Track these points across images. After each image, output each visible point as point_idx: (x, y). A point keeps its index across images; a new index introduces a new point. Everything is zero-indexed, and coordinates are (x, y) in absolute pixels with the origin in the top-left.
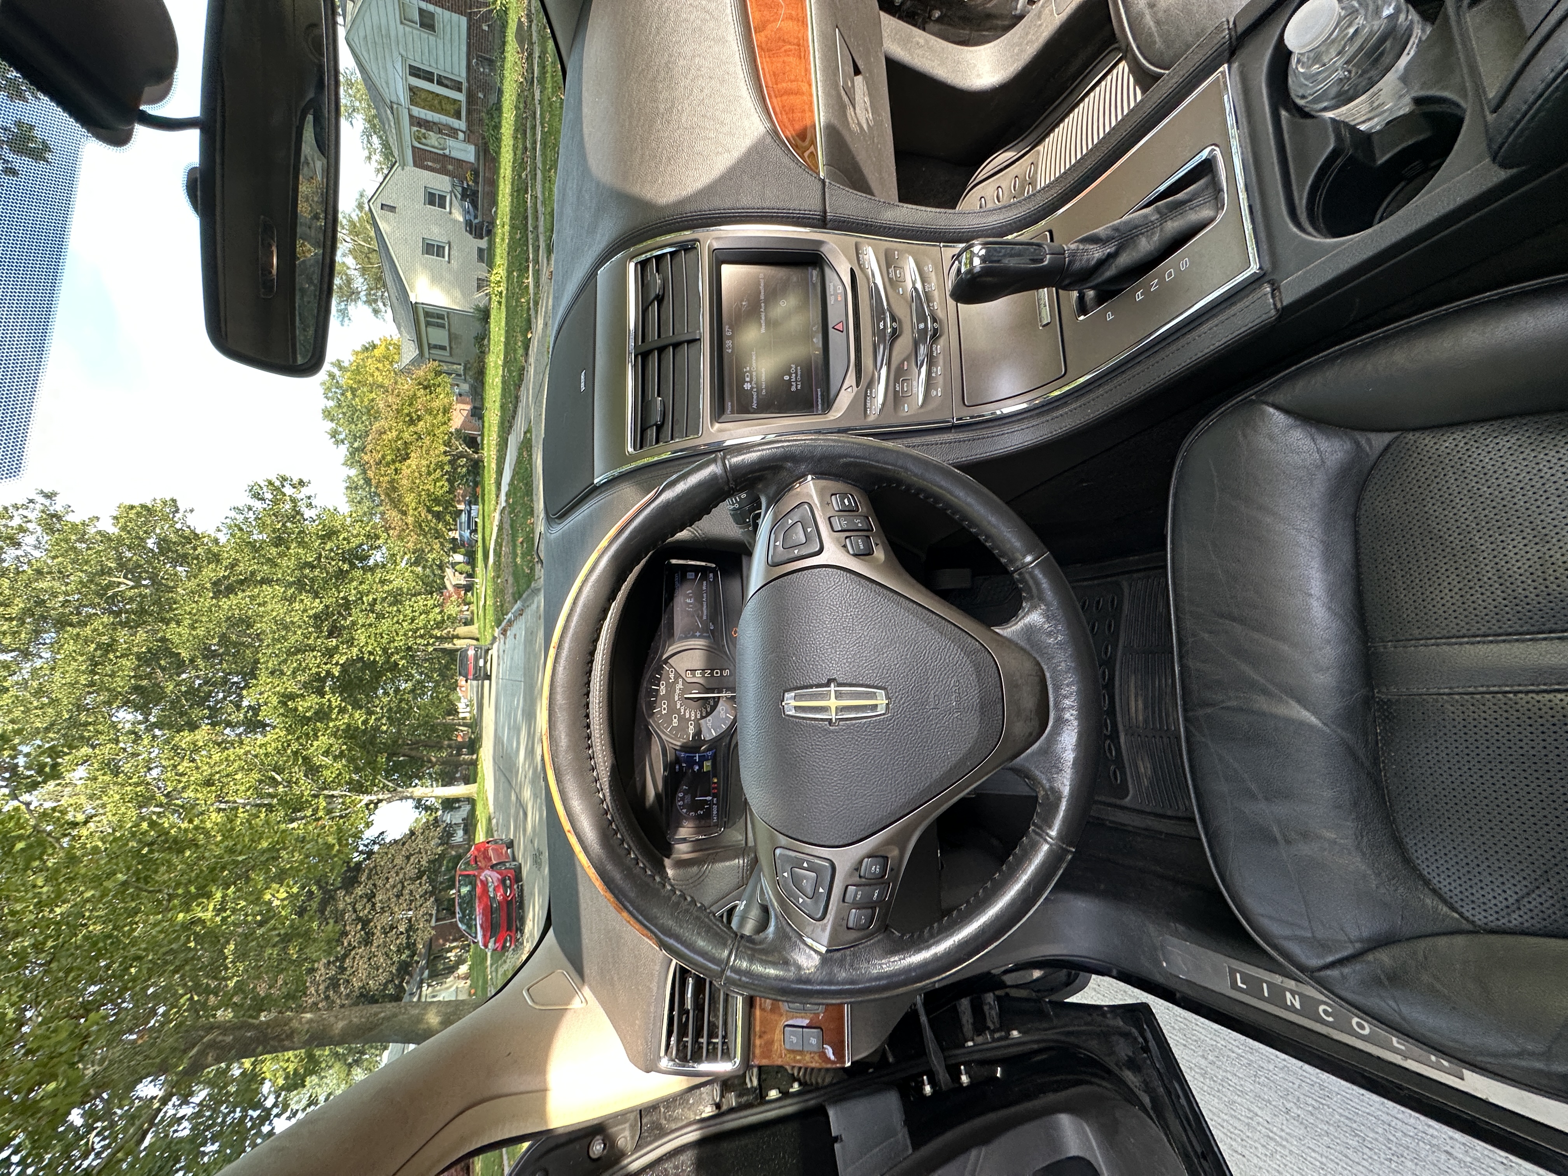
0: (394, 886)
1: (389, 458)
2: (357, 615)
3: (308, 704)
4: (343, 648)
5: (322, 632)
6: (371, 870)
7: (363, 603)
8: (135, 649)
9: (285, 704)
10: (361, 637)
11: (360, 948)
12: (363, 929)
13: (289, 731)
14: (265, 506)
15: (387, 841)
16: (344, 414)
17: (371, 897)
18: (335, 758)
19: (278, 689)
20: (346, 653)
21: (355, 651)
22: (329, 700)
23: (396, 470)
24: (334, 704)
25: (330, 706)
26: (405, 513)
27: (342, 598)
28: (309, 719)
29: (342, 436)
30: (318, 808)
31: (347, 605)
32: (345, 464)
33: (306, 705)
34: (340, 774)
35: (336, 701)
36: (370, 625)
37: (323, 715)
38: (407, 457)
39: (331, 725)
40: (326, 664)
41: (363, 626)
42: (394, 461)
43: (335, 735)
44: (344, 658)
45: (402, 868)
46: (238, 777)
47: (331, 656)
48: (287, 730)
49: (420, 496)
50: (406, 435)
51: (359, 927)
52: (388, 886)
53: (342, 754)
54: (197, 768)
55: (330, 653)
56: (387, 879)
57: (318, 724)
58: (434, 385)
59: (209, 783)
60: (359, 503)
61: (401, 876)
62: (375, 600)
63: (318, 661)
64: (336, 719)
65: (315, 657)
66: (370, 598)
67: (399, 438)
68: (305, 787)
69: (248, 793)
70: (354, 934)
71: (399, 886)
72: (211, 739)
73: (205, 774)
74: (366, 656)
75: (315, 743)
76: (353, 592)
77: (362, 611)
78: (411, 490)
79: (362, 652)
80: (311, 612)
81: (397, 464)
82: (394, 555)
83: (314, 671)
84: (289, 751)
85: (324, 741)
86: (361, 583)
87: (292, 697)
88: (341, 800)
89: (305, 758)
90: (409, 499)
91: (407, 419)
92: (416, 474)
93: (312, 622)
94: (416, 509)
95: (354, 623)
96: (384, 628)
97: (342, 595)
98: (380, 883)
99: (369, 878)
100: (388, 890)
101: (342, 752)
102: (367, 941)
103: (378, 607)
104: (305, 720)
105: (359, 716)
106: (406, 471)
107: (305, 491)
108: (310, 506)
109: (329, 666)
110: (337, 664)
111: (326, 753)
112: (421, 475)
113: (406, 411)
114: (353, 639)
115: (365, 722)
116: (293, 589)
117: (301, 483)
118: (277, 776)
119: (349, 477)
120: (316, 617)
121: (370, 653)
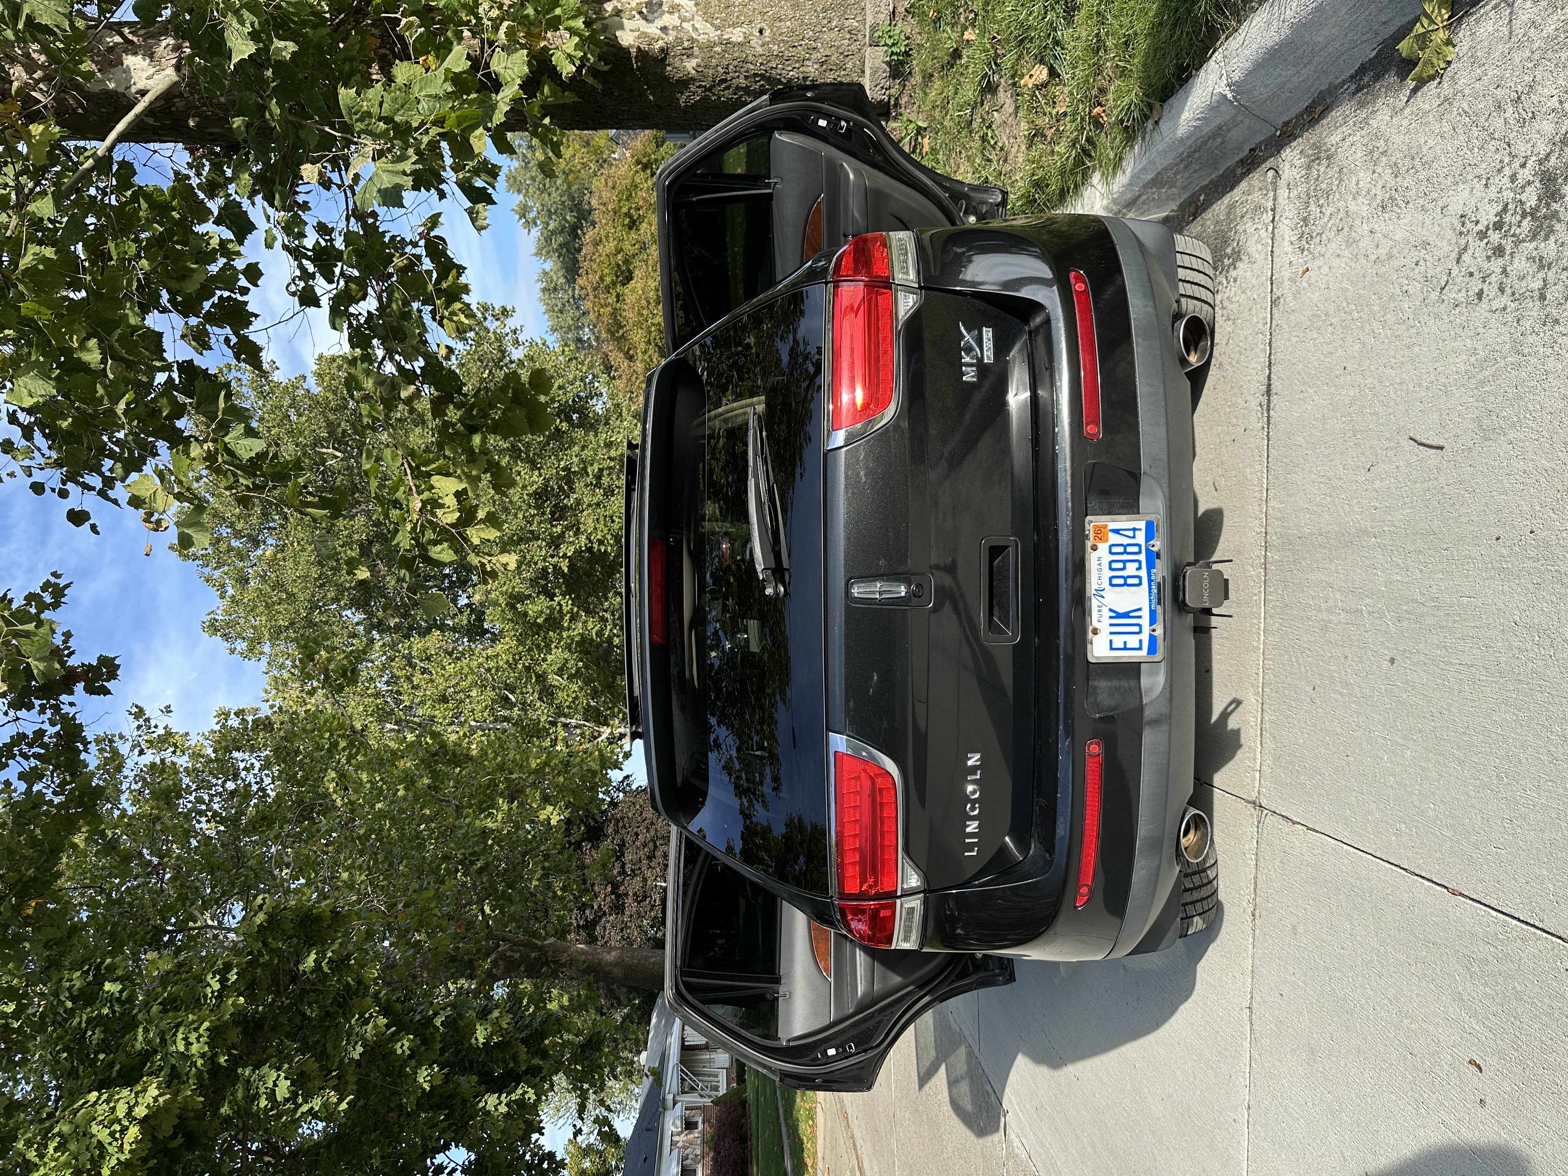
0: (645, 845)
1: (608, 280)
2: (582, 492)
3: (537, 608)
4: (570, 535)
5: (543, 513)
6: (617, 821)
7: (587, 474)
8: (356, 537)
9: (513, 607)
10: (588, 520)
11: (611, 915)
12: (612, 893)
13: (521, 642)
14: (468, 348)
15: (634, 787)
16: (533, 179)
17: (619, 855)
18: (571, 677)
19: (505, 588)
20: (572, 543)
21: (583, 538)
22: (559, 604)
23: (618, 296)
24: (565, 609)
25: (561, 611)
26: (631, 358)
27: (564, 469)
28: (540, 626)
29: (532, 215)
30: (556, 739)
31: (569, 478)
32: (538, 254)
33: (536, 609)
34: (576, 698)
35: (567, 604)
36: (598, 505)
37: (553, 622)
38: (629, 278)
39: (565, 634)
40: (552, 556)
41: (590, 505)
42: (614, 283)
43: (568, 647)
44: (572, 549)
45: (652, 824)
46: (474, 693)
47: (558, 547)
48: (518, 640)
49: (650, 333)
50: (627, 246)
51: (609, 889)
52: (638, 844)
53: (577, 675)
54: (432, 681)
55: (555, 542)
56: (637, 834)
57: (551, 633)
58: (656, 160)
59: (444, 699)
60: (561, 312)
61: (653, 833)
62: (601, 470)
63: (543, 553)
64: (569, 629)
65: (540, 547)
66: (596, 467)
67: (619, 251)
68: (541, 713)
69: (485, 714)
70: (603, 898)
71: (651, 845)
72: (441, 647)
73: (440, 687)
74: (596, 546)
75: (549, 657)
76: (575, 459)
77: (586, 486)
78: (639, 324)
79: (591, 542)
80: (531, 489)
81: (619, 288)
82: (618, 405)
83: (540, 565)
84: (520, 666)
85: (557, 656)
86: (583, 448)
87: (520, 598)
88: (578, 731)
89: (538, 676)
90: (637, 337)
91: (627, 221)
92: (644, 302)
93: (532, 502)
94: (645, 352)
95: (578, 502)
96: (615, 508)
97: (562, 464)
98: (629, 839)
99: (617, 832)
100: (638, 848)
101: (578, 670)
102: (618, 908)
103: (605, 480)
104: (536, 628)
105: (593, 626)
106: (630, 299)
107: (511, 323)
108: (516, 342)
109: (556, 559)
110: (565, 556)
111: (560, 672)
112: (649, 303)
113: (625, 210)
114: (579, 523)
115: (600, 633)
116: (507, 458)
117: (505, 312)
118: (511, 696)
119: (545, 273)
120: (537, 495)
121: (601, 542)
